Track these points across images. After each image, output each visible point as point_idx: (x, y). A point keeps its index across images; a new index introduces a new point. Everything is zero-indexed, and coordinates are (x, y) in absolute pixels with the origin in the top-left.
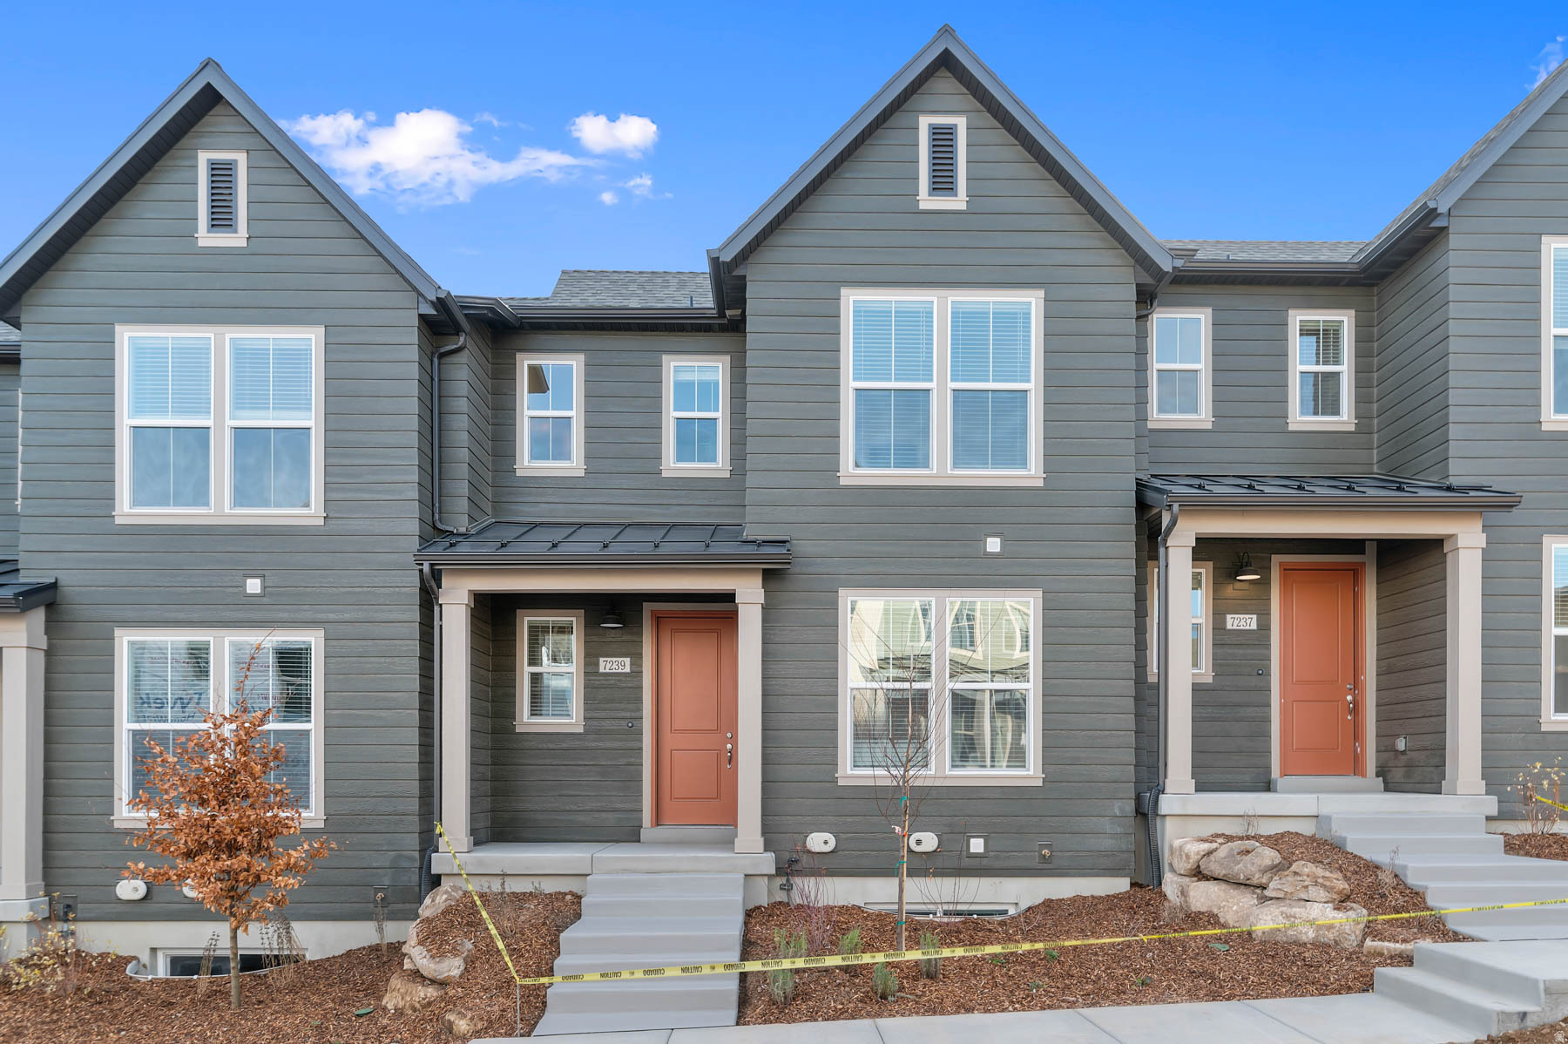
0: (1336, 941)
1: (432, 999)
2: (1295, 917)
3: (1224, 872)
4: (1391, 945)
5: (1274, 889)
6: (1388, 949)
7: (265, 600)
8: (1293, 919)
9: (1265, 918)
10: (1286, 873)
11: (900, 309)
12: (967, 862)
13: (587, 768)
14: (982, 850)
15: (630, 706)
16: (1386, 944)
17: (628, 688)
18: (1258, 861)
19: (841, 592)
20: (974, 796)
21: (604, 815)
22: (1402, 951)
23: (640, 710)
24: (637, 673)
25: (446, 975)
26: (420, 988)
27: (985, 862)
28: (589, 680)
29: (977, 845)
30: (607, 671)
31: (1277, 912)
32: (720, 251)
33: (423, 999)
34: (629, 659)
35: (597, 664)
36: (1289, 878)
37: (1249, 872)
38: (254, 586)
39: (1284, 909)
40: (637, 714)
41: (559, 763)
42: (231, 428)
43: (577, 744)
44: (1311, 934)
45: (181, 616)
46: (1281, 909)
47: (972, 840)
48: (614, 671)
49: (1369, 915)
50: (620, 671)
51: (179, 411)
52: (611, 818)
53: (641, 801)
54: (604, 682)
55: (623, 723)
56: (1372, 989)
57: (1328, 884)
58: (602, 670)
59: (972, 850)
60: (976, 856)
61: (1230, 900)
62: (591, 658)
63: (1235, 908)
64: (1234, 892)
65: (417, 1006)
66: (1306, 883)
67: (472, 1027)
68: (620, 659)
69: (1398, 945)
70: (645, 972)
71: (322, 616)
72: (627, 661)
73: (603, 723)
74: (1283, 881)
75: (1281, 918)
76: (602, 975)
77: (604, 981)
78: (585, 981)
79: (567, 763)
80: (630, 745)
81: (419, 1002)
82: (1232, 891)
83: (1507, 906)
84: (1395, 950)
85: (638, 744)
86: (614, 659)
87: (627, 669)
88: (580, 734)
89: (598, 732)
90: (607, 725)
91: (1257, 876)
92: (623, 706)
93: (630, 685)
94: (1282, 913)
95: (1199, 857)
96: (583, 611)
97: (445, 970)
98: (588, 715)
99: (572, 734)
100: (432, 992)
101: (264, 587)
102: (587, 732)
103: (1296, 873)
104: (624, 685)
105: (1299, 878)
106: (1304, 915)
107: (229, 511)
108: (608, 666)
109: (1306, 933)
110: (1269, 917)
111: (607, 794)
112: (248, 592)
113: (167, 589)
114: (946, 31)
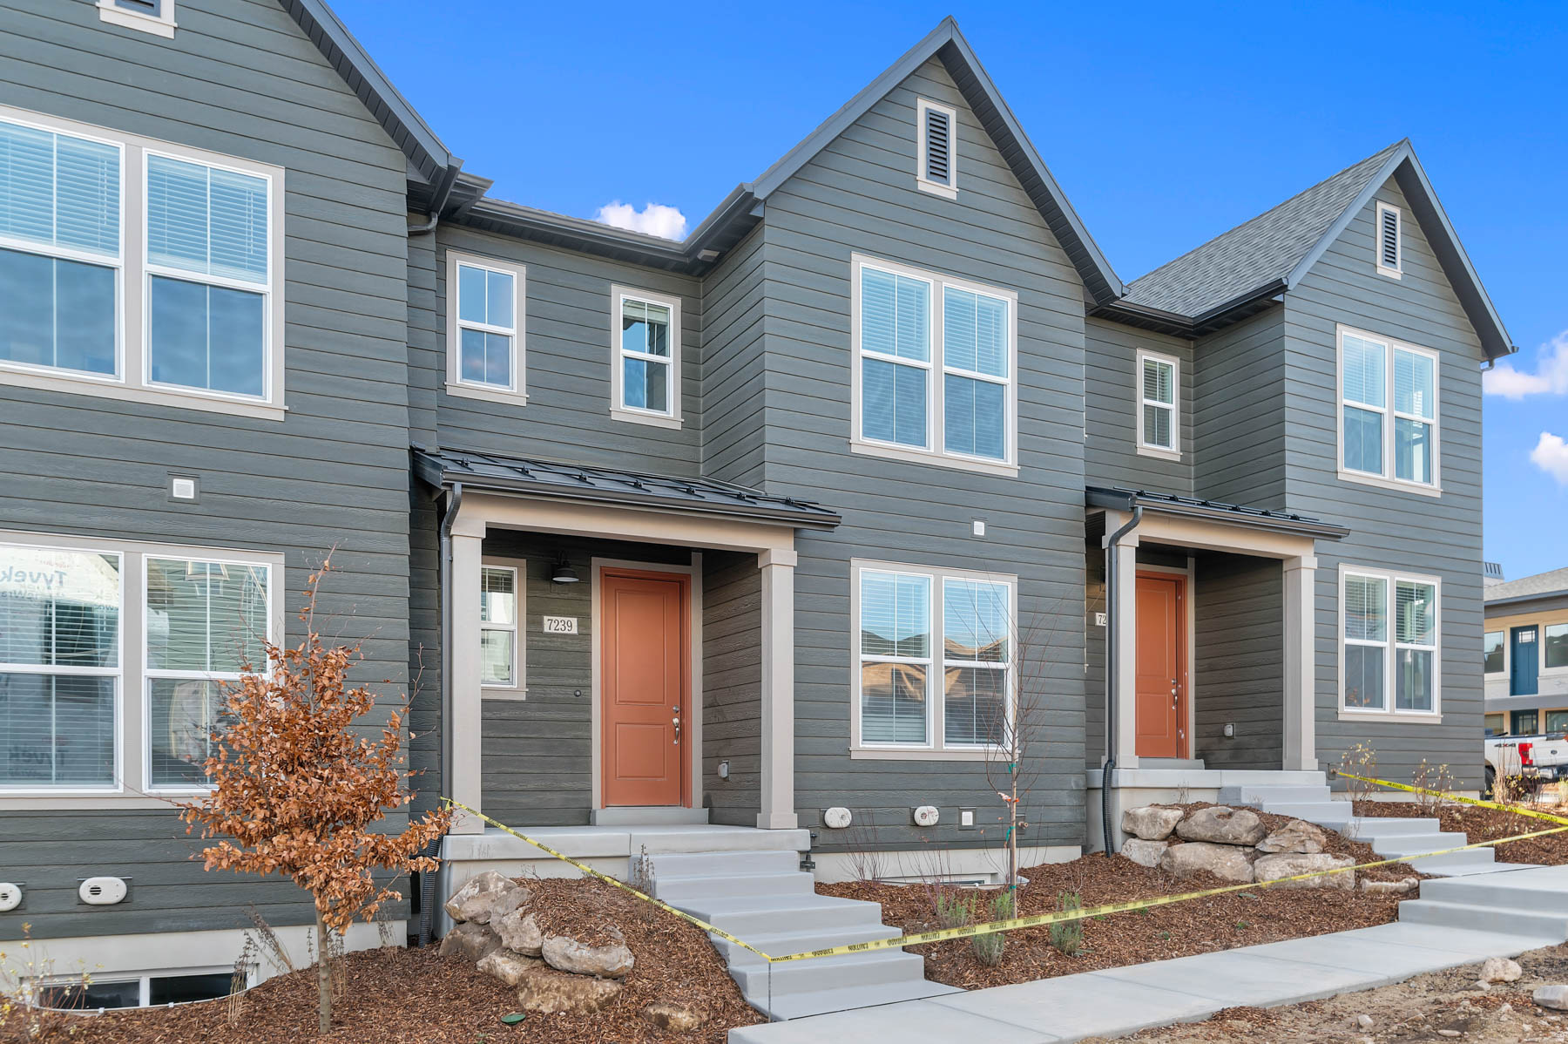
0: (1339, 885)
1: (612, 995)
2: (1302, 867)
3: (1210, 834)
4: (1389, 884)
5: (1272, 845)
6: (1387, 888)
7: (198, 509)
8: (1300, 869)
9: (1273, 869)
10: (1283, 830)
11: (903, 286)
12: (960, 835)
13: (530, 741)
14: (971, 823)
15: (578, 672)
16: (1384, 883)
17: (578, 649)
18: (1244, 823)
19: (854, 562)
20: (965, 771)
21: (549, 795)
22: (1397, 889)
23: (589, 677)
24: (585, 635)
25: (619, 966)
26: (595, 983)
27: (973, 834)
28: (532, 641)
29: (967, 818)
30: (553, 631)
31: (1283, 863)
32: (753, 187)
33: (602, 995)
34: (576, 619)
35: (541, 624)
36: (1285, 835)
37: (1238, 833)
38: (183, 488)
39: (1291, 861)
40: (585, 682)
41: (497, 735)
42: (149, 274)
43: (518, 714)
44: (1317, 881)
45: (71, 519)
46: (1288, 861)
47: (963, 813)
48: (560, 631)
49: (1357, 863)
50: (566, 632)
51: (64, 238)
52: (557, 799)
53: (590, 780)
54: (548, 644)
55: (570, 691)
56: (1397, 918)
57: (1316, 838)
58: (546, 630)
59: (964, 824)
60: (967, 829)
61: (1223, 858)
62: (533, 615)
63: (1229, 864)
64: (1221, 851)
65: (594, 1004)
66: (1303, 838)
67: (697, 1018)
68: (566, 619)
69: (1394, 884)
70: (890, 942)
71: (283, 539)
72: (574, 621)
73: (548, 690)
74: (1281, 837)
75: (1288, 868)
76: (850, 948)
77: (853, 954)
78: (835, 956)
79: (507, 735)
80: (577, 716)
81: (596, 1000)
82: (1218, 850)
83: (1435, 852)
84: (1392, 887)
85: (587, 716)
86: (560, 619)
87: (575, 631)
88: (522, 702)
89: (542, 701)
90: (553, 693)
91: (1245, 835)
92: (568, 671)
93: (577, 649)
94: (1289, 864)
95: (1176, 822)
96: (525, 560)
97: (616, 960)
98: (531, 681)
99: (513, 701)
100: (610, 987)
101: (199, 491)
102: (530, 699)
103: (1291, 830)
104: (570, 649)
105: (1295, 834)
106: (1309, 864)
107: (147, 385)
108: (554, 625)
109: (1313, 880)
110: (1277, 869)
111: (552, 771)
112: (175, 495)
113: (50, 480)
114: (950, 22)
